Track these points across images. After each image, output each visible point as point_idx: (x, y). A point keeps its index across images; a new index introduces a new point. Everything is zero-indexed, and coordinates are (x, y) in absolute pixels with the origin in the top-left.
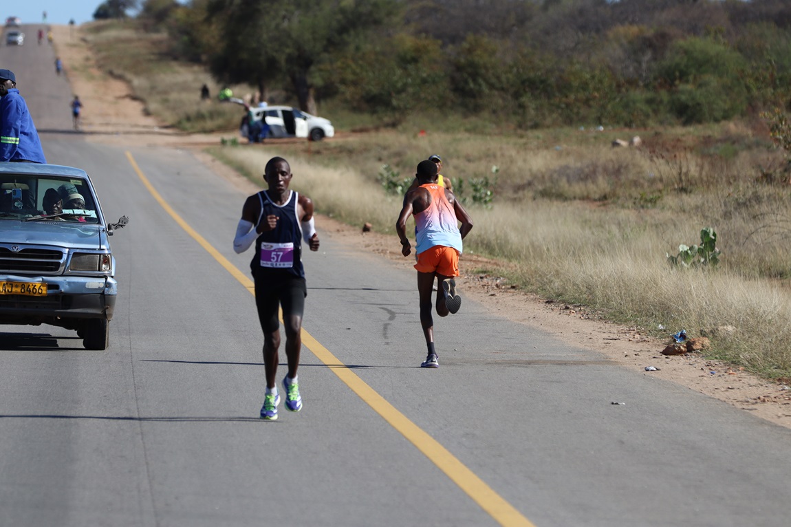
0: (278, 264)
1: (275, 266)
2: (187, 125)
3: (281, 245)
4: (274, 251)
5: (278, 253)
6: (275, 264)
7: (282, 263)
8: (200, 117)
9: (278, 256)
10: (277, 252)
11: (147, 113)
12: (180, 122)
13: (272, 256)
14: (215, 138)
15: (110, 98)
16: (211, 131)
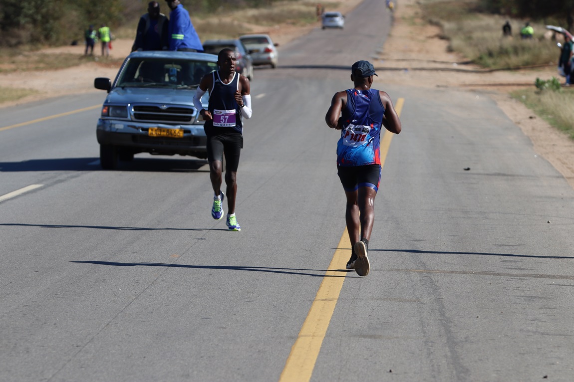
0: (225, 124)
1: (223, 126)
2: (489, 61)
3: (227, 112)
4: (223, 115)
5: (226, 117)
6: (223, 124)
7: (228, 124)
8: (503, 52)
9: (225, 119)
10: (224, 116)
11: (450, 50)
12: (481, 58)
13: (221, 119)
14: (530, 77)
15: (422, 38)
16: (517, 68)
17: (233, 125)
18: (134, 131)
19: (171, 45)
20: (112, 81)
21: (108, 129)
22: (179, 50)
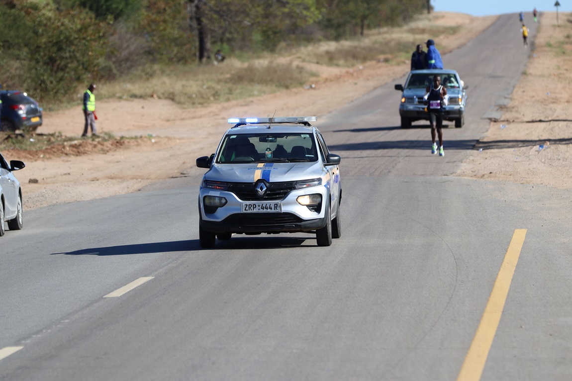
1: (435, 108)
3: (437, 102)
7: (437, 107)
9: (436, 105)
10: (435, 103)
13: (434, 105)
17: (439, 107)
18: (418, 109)
19: (429, 66)
20: (403, 85)
21: (405, 109)
22: (433, 68)
